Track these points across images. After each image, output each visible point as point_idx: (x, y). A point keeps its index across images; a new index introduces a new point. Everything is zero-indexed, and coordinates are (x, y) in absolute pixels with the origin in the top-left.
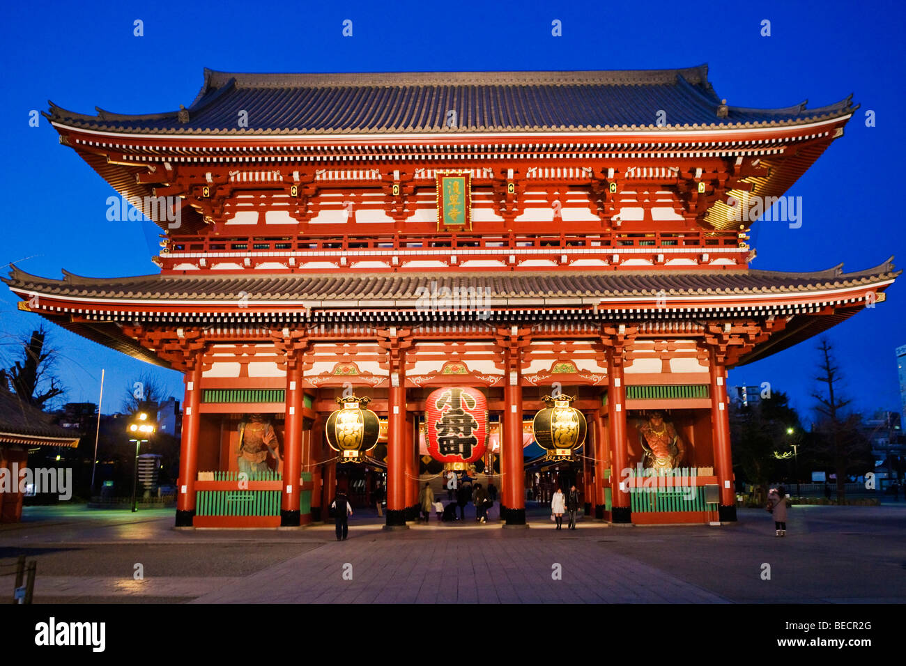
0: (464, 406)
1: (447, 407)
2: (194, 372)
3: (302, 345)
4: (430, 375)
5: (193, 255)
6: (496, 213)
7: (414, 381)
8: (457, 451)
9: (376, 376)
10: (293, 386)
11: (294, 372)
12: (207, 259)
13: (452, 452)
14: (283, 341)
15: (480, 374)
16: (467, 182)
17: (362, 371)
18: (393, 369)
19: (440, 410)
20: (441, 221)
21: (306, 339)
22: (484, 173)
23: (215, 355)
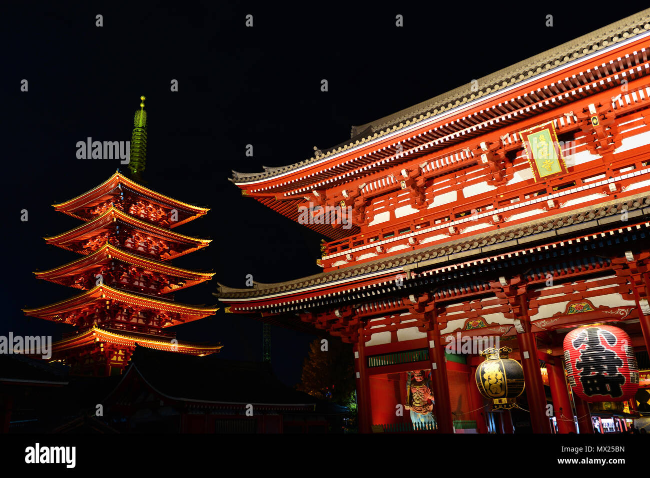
0: (604, 342)
1: (584, 347)
2: (359, 343)
3: (430, 308)
4: (555, 317)
5: (342, 253)
6: (592, 153)
7: (539, 324)
8: (603, 390)
9: (502, 326)
10: (432, 344)
11: (432, 332)
12: (351, 255)
13: (598, 392)
15: (607, 308)
16: (552, 132)
17: (489, 323)
18: (516, 316)
19: (576, 349)
20: (537, 174)
21: (433, 302)
22: (567, 119)
23: (373, 328)
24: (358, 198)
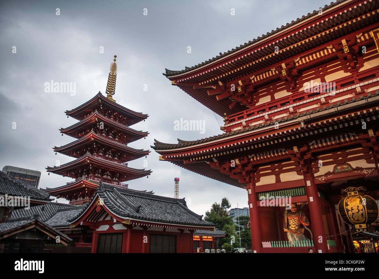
2: (251, 183)
5: (239, 122)
10: (309, 183)
11: (308, 175)
12: (246, 122)
14: (296, 156)
21: (310, 152)
23: (261, 173)
24: (249, 87)
